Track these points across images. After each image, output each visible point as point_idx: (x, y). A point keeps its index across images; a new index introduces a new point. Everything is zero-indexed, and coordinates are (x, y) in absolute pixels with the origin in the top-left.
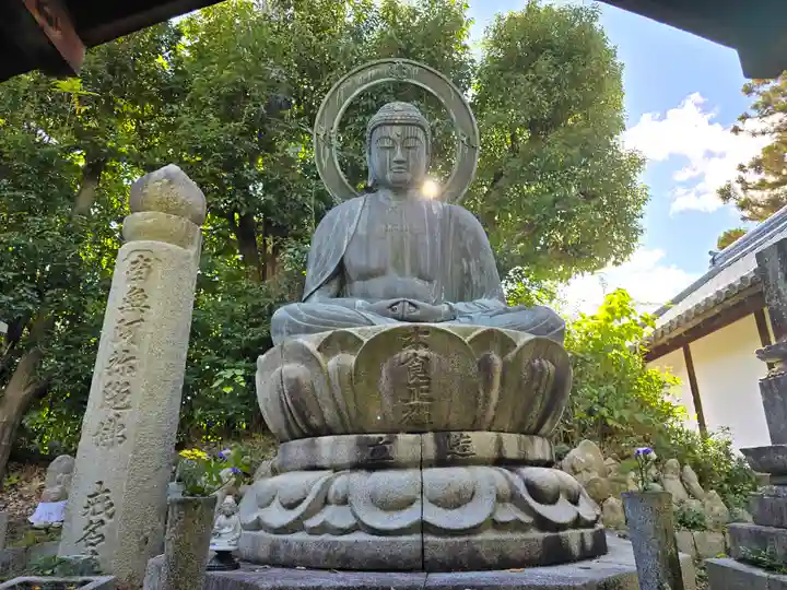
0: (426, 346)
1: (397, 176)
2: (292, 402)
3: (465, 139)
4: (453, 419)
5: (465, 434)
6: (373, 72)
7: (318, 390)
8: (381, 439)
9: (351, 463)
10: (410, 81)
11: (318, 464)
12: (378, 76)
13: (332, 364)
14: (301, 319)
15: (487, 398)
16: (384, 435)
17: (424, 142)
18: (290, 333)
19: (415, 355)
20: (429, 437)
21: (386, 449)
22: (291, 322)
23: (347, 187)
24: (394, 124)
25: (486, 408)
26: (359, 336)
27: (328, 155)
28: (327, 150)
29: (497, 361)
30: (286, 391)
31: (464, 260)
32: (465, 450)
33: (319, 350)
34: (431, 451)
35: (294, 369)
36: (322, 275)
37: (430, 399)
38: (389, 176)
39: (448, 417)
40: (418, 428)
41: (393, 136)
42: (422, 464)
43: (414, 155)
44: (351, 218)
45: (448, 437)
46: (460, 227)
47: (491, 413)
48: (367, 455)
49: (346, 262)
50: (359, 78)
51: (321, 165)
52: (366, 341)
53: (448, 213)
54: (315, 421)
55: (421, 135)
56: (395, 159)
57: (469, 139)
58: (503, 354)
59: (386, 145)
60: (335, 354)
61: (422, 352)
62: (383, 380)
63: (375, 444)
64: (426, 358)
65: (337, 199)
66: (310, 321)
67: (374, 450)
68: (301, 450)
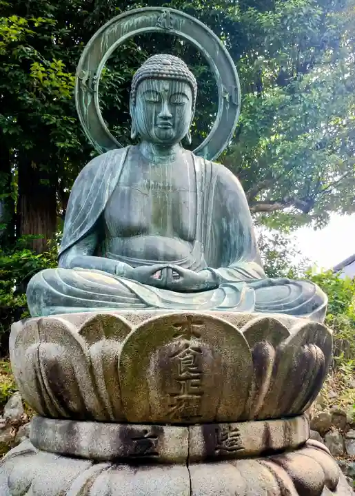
0: (198, 336)
1: (163, 132)
2: (50, 385)
3: (227, 96)
4: (222, 411)
5: (234, 426)
6: (140, 19)
7: (78, 375)
8: (146, 432)
9: (113, 456)
10: (176, 32)
11: (76, 453)
12: (144, 24)
13: (95, 350)
14: (59, 288)
15: (258, 389)
16: (148, 428)
17: (190, 98)
18: (48, 305)
19: (187, 346)
20: (197, 429)
21: (151, 444)
22: (49, 292)
23: (108, 136)
24: (163, 78)
25: (255, 400)
26: (126, 321)
27: (89, 101)
28: (89, 97)
29: (270, 351)
30: (43, 373)
31: (224, 219)
32: (232, 445)
33: (81, 333)
34: (199, 447)
35: (53, 350)
36: (81, 229)
37: (201, 394)
38: (153, 132)
39: (217, 409)
40: (185, 421)
41: (161, 90)
42: (189, 460)
43: (180, 112)
44: (112, 170)
45: (217, 431)
46: (221, 187)
47: (261, 403)
48: (130, 449)
49: (107, 216)
50: (125, 24)
51: (82, 111)
52: (134, 328)
53: (209, 171)
54: (73, 405)
55: (188, 91)
56: (160, 115)
57: (230, 97)
58: (275, 343)
59: (152, 99)
60: (99, 339)
61: (194, 343)
62: (151, 371)
63: (140, 437)
64: (198, 350)
65: (98, 148)
66: (69, 292)
67: (138, 444)
68: (57, 435)
